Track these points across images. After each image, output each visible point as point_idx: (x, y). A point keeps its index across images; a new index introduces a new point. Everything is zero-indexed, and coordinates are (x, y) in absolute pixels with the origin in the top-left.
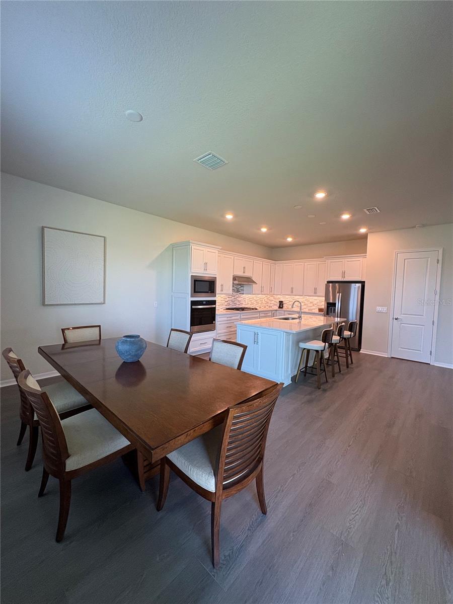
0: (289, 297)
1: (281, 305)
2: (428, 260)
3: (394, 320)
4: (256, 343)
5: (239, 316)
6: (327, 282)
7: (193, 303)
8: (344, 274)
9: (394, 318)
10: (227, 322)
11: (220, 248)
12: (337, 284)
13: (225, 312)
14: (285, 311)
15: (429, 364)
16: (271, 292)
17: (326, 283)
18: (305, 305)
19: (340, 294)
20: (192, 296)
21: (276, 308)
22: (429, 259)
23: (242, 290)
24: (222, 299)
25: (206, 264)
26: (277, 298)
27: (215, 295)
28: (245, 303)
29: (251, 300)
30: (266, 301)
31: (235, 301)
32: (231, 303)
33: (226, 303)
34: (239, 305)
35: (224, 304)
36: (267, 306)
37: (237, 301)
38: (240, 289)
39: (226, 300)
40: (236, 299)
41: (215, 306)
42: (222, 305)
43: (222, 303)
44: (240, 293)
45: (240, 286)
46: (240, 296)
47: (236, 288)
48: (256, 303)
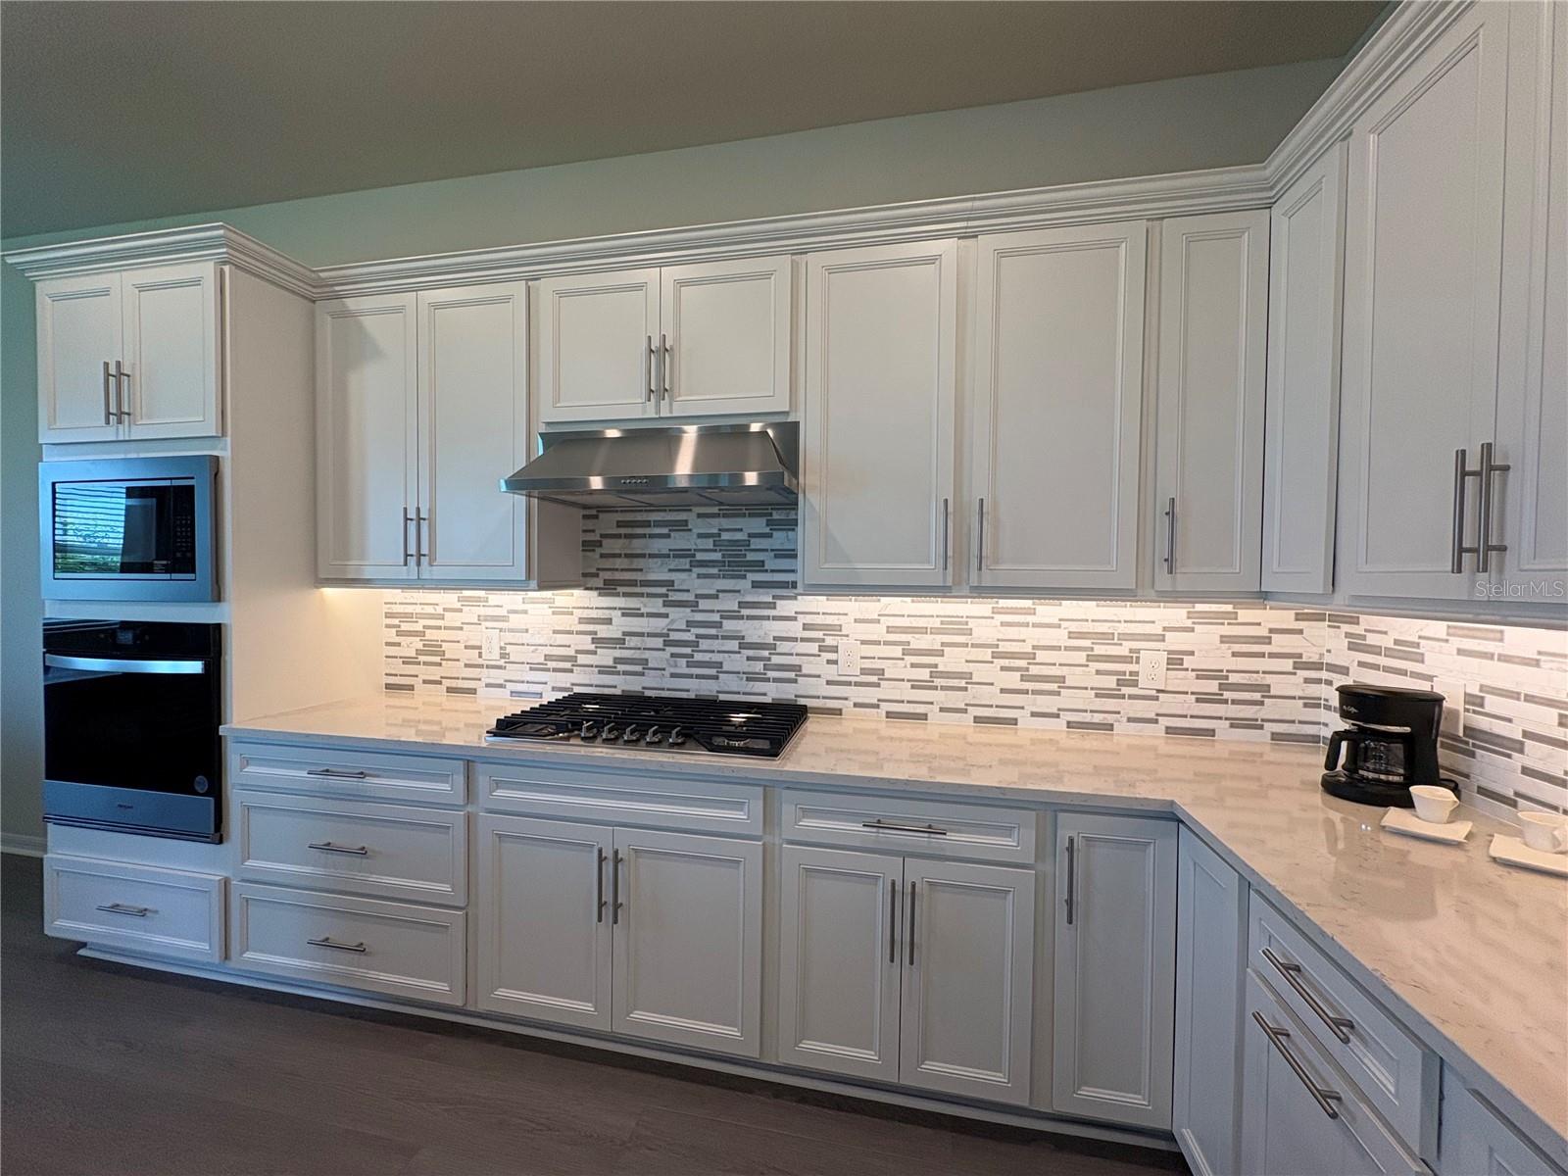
25: (122, 376)
26: (1387, 642)
27: (217, 596)
28: (831, 672)
29: (919, 642)
30: (1203, 675)
31: (704, 644)
32: (655, 659)
33: (606, 657)
34: (752, 677)
35: (582, 659)
36: (1236, 723)
37: (734, 645)
38: (756, 543)
39: (603, 631)
40: (718, 625)
41: (194, 667)
42: (568, 665)
43: (571, 652)
44: (756, 585)
45: (758, 525)
46: (773, 606)
47: (709, 543)
48: (1013, 680)
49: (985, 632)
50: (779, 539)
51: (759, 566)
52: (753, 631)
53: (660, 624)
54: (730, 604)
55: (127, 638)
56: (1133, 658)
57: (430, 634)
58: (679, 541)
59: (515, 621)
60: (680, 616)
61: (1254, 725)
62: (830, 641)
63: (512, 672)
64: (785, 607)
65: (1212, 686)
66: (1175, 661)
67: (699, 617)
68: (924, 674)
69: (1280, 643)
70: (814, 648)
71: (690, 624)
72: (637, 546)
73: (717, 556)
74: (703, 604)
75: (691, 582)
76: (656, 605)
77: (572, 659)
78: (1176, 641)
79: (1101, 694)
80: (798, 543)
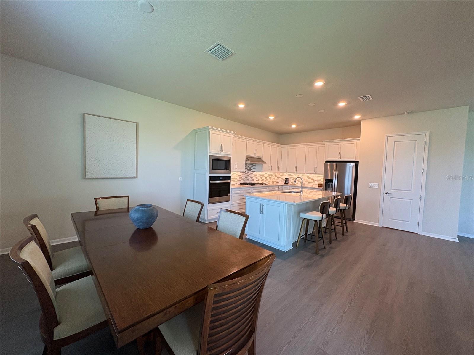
0: (294, 174)
1: (287, 181)
2: (415, 143)
3: (385, 194)
4: (262, 213)
5: (251, 190)
6: (326, 161)
7: (211, 178)
8: (340, 154)
9: (385, 193)
10: (239, 195)
11: (235, 133)
12: (334, 164)
13: (239, 186)
14: (289, 186)
15: (417, 233)
16: (279, 170)
17: (325, 163)
18: (307, 181)
19: (337, 172)
20: (210, 173)
21: (283, 183)
22: (417, 141)
23: (254, 168)
24: (237, 176)
25: (222, 146)
26: (283, 175)
27: (230, 172)
28: (256, 180)
29: (261, 177)
30: (274, 178)
31: (248, 178)
32: (244, 179)
33: (240, 179)
34: (251, 181)
35: (238, 180)
36: (275, 182)
37: (250, 177)
38: (252, 167)
39: (240, 177)
40: (249, 176)
41: (230, 181)
42: (237, 181)
43: (237, 179)
44: (252, 171)
45: (252, 165)
46: (252, 174)
47: (248, 167)
48: (266, 179)
49: (265, 175)
50: (254, 167)
52: (252, 176)
53: (244, 176)
54: (250, 173)
55: (221, 178)
67: (248, 175)
70: (255, 177)
71: (247, 175)
73: (249, 168)
74: (248, 173)
80: (256, 167)
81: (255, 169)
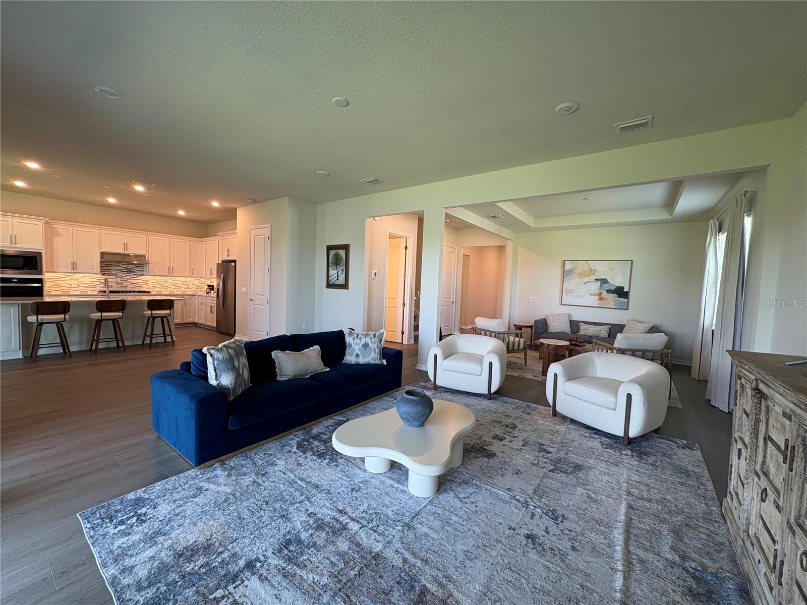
3: (251, 301)
9: (250, 299)
11: (47, 219)
19: (223, 274)
27: (41, 273)
28: (147, 287)
29: (160, 283)
31: (124, 283)
32: (114, 285)
34: (133, 288)
35: (97, 286)
36: (200, 291)
37: (130, 283)
40: (126, 280)
41: (40, 285)
44: (134, 275)
45: (134, 266)
46: (137, 278)
47: (124, 268)
48: (174, 287)
49: (170, 281)
50: (138, 268)
51: (134, 272)
52: (133, 281)
53: (115, 280)
54: (129, 277)
55: (15, 280)
56: (189, 284)
57: (56, 282)
58: (118, 268)
59: (80, 280)
60: (119, 279)
61: (202, 291)
62: (147, 283)
63: (80, 288)
64: (139, 278)
65: (197, 287)
66: (193, 284)
67: (123, 279)
68: (162, 287)
69: (204, 282)
70: (144, 284)
71: (121, 280)
72: (110, 268)
73: (126, 270)
74: (123, 277)
75: (121, 274)
76: (114, 277)
77: (95, 286)
78: (193, 282)
79: (185, 288)
80: (144, 269)
81: (143, 271)
